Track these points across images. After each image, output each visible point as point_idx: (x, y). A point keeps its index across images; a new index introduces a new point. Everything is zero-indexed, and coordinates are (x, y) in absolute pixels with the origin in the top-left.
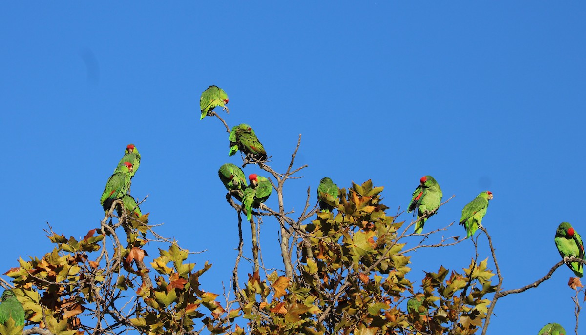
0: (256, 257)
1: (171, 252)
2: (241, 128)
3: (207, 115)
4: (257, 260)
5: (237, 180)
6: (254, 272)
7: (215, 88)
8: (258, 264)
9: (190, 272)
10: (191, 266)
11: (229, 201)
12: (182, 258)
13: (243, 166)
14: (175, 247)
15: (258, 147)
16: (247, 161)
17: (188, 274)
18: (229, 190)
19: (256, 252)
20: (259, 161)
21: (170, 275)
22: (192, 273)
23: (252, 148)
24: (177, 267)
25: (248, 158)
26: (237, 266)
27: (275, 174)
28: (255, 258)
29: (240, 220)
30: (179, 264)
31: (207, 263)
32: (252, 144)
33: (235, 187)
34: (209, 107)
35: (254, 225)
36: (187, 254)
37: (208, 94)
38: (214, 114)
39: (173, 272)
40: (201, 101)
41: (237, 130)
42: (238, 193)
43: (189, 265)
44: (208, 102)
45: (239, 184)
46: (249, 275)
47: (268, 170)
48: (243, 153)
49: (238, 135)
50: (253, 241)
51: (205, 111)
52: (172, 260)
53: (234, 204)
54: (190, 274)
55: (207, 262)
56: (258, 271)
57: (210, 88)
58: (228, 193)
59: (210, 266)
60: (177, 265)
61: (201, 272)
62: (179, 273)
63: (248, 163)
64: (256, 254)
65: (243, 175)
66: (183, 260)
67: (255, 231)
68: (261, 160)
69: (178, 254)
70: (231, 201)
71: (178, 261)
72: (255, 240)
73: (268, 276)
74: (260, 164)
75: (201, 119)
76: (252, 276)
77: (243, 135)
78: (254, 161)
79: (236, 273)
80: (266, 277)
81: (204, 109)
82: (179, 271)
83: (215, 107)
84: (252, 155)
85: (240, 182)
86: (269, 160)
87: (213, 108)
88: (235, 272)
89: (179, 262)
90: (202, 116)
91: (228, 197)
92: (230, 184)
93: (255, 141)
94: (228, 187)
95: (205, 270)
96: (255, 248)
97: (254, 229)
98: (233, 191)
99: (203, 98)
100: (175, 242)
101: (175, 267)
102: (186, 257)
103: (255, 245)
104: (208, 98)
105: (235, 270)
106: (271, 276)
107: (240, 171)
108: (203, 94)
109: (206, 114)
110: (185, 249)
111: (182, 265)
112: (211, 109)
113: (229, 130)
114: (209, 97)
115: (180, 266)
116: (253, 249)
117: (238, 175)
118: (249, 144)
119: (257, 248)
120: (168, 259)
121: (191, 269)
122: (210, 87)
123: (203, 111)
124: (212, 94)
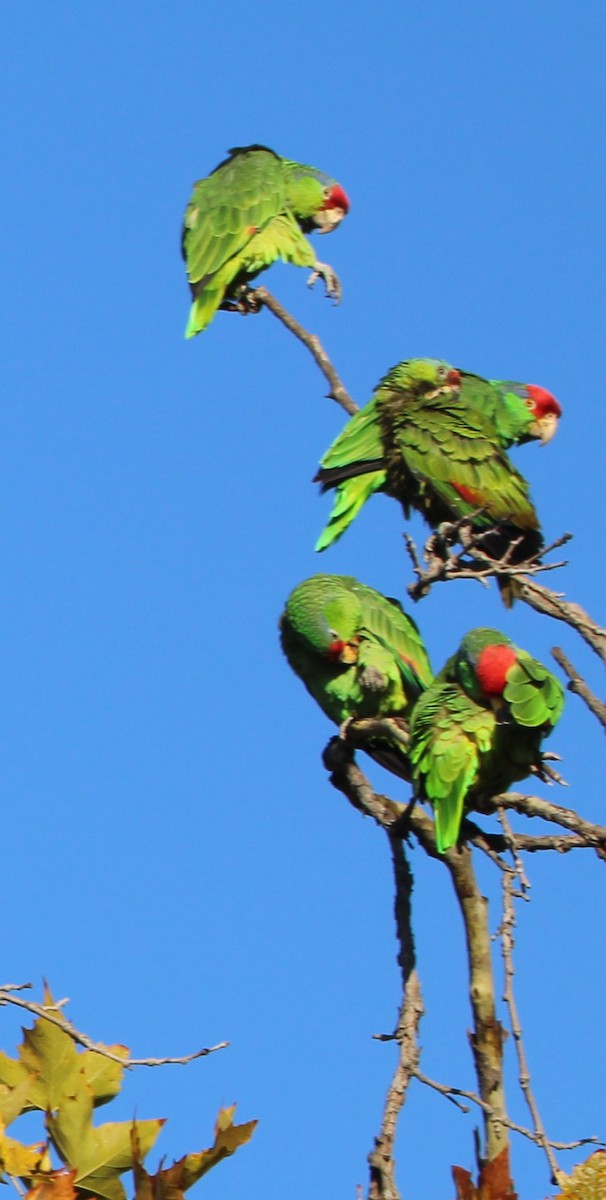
0: (490, 1078)
1: (32, 1061)
2: (403, 381)
3: (225, 306)
4: (497, 1097)
5: (381, 663)
6: (481, 1164)
7: (261, 160)
8: (503, 1117)
9: (134, 1164)
10: (140, 1134)
11: (341, 780)
12: (91, 1094)
13: (417, 594)
14: (51, 1032)
15: (496, 487)
16: (437, 563)
17: (127, 1179)
18: (338, 721)
19: (488, 1050)
20: (497, 566)
21: (26, 1181)
22: (151, 1168)
23: (462, 491)
24: (63, 1138)
25: (439, 550)
26: (390, 1130)
27: (590, 634)
28: (487, 1087)
29: (404, 880)
30: (78, 1121)
31: (231, 1116)
32: (463, 475)
33: (372, 699)
34: (231, 271)
35: (480, 909)
36: (116, 1070)
37: (225, 198)
38: (260, 303)
39: (46, 1166)
40: (186, 231)
41: (385, 395)
42: (387, 731)
43: (133, 1132)
44: (230, 238)
45: (392, 683)
46: (459, 1175)
47: (548, 607)
48: (417, 516)
49: (388, 423)
50: (474, 996)
51: (210, 287)
52: (39, 1100)
53: (367, 796)
54: (139, 1174)
55: (228, 1111)
56: (505, 1151)
57: (240, 161)
58: (335, 739)
59: (246, 1129)
60: (66, 1130)
61: (194, 1163)
62: (74, 1172)
63: (442, 576)
64: (492, 1062)
65: (412, 635)
66: (99, 1101)
67: (483, 941)
68: (515, 560)
69: (66, 1071)
70: (355, 777)
71: (71, 1106)
72: (484, 986)
73: (560, 1177)
74: (504, 581)
75: (189, 334)
76: (474, 1180)
77: (420, 420)
78: (478, 565)
79: (387, 1168)
80: (554, 1181)
81: (208, 278)
82: (75, 1163)
83: (265, 267)
84: (465, 531)
85: (395, 676)
86: (549, 558)
87: (256, 273)
88: (378, 1161)
89: (73, 1114)
90: (197, 318)
91: (338, 760)
92: (343, 686)
93: (479, 456)
94: (332, 707)
95: (218, 1154)
96: (485, 1031)
97: (478, 926)
98: (364, 724)
99: (202, 216)
100: (55, 1006)
101: (55, 1140)
102: (115, 1087)
103: (484, 1014)
104: (228, 214)
105: (383, 1150)
106: (574, 1182)
107: (392, 613)
108: (196, 194)
109: (218, 300)
110: (108, 1043)
111: (92, 1130)
112: (243, 276)
113: (340, 390)
114: (235, 213)
115: (83, 1136)
116: (475, 1039)
117: (384, 636)
118: (445, 470)
119: (498, 1032)
120: (17, 1101)
121: (142, 1146)
122: (236, 152)
123: (197, 291)
124: (250, 194)
